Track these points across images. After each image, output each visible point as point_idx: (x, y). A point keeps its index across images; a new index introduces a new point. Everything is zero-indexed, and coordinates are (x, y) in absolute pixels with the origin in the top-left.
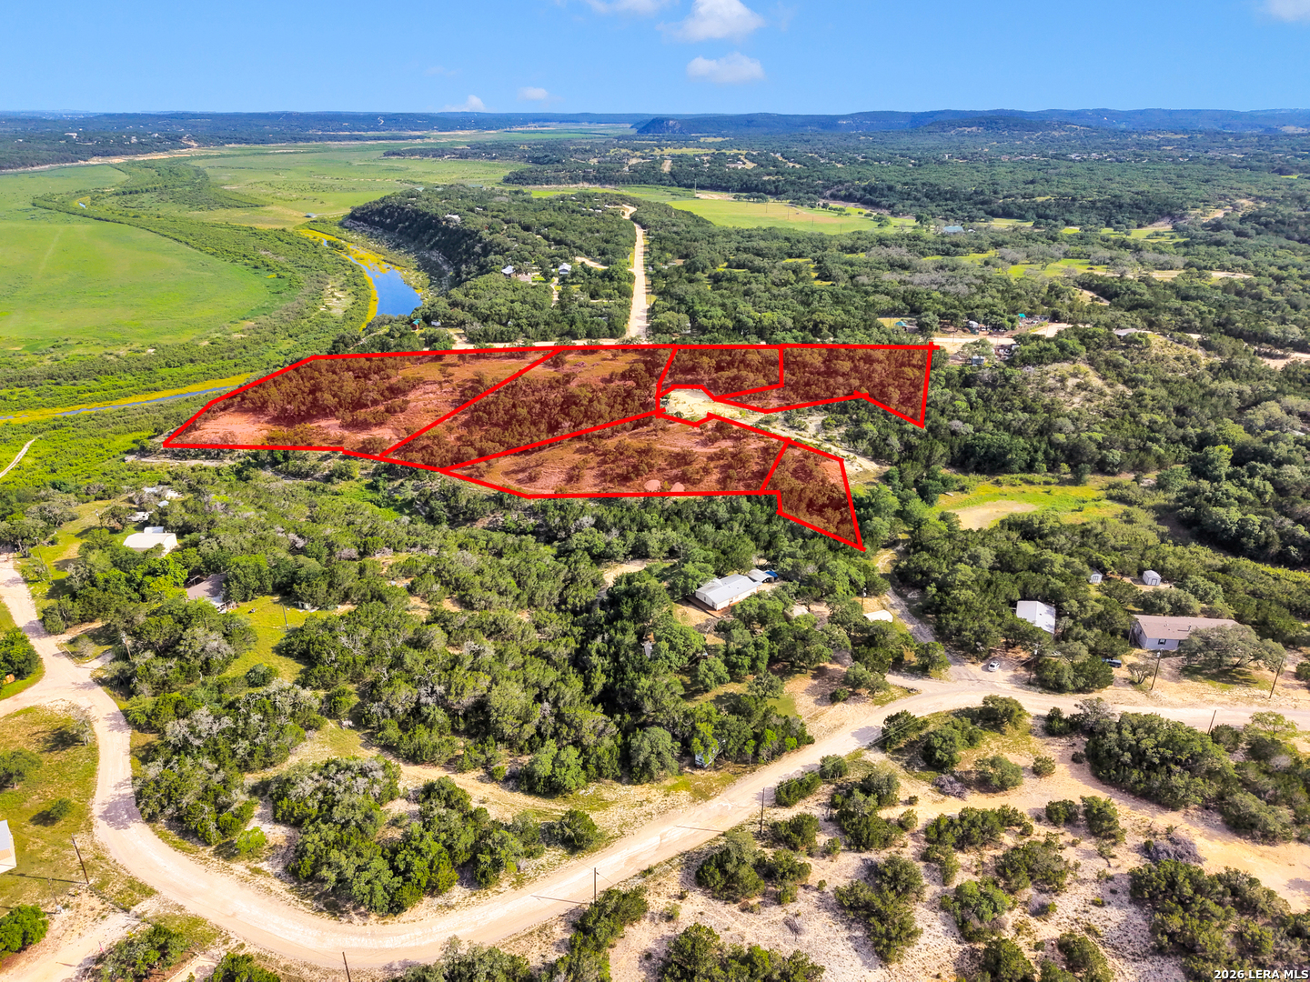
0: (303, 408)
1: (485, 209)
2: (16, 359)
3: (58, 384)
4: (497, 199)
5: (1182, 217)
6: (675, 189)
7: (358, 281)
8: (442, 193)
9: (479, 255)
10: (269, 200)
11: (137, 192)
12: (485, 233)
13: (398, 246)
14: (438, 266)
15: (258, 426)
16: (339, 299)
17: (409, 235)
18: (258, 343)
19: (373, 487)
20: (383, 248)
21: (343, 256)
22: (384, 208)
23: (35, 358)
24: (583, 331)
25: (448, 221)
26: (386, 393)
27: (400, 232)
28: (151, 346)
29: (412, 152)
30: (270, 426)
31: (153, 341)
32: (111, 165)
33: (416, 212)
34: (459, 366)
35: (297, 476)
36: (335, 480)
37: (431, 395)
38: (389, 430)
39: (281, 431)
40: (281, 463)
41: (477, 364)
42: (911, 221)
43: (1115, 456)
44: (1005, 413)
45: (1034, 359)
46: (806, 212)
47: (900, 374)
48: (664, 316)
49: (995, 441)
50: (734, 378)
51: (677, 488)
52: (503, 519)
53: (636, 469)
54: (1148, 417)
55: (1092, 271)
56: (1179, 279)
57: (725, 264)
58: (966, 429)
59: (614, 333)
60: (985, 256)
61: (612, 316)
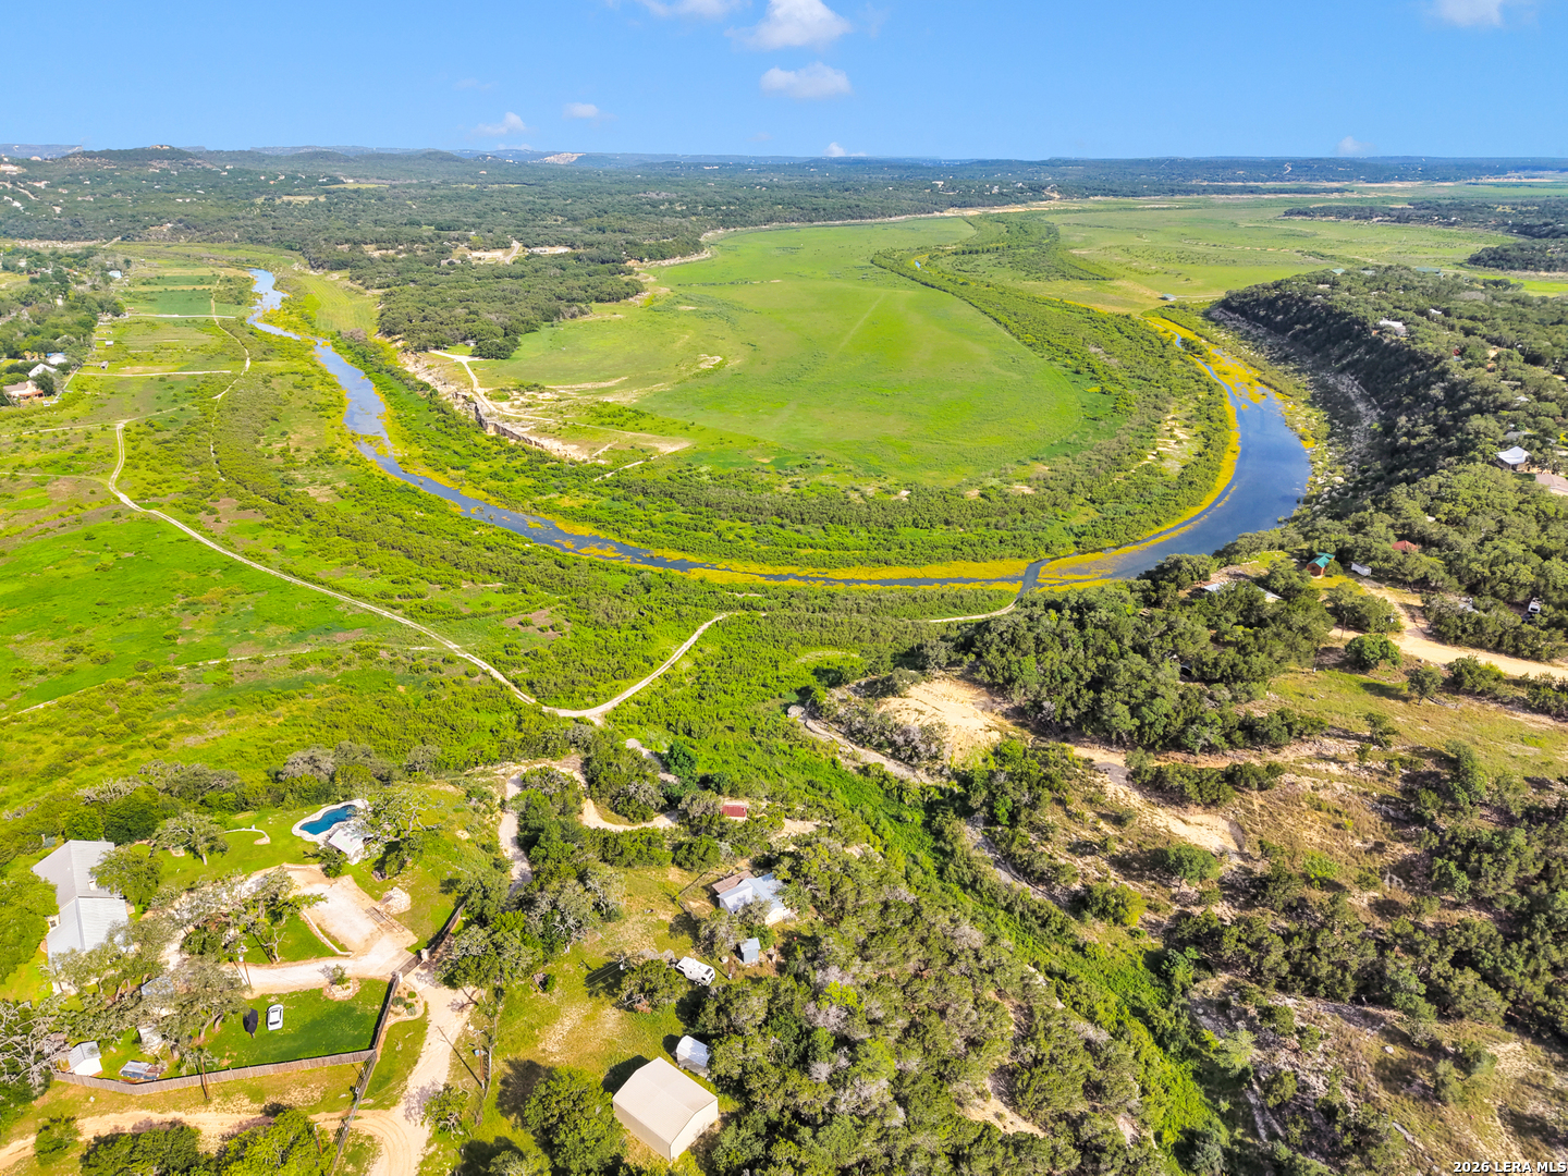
0: (1071, 713)
1: (1447, 313)
2: (757, 477)
3: (782, 526)
4: (1466, 295)
7: (1214, 414)
8: (1374, 279)
9: (1438, 403)
10: (1121, 271)
11: (977, 252)
12: (1454, 363)
13: (1285, 359)
14: (1348, 402)
15: (988, 719)
16: (1179, 442)
17: (1307, 343)
18: (1043, 508)
19: (1156, 964)
20: (1261, 358)
21: (1200, 365)
22: (1277, 298)
23: (774, 479)
25: (1382, 330)
26: (1238, 736)
27: (1295, 337)
28: (908, 486)
29: (1326, 212)
30: (1008, 723)
31: (910, 477)
32: (963, 218)
33: (1329, 310)
34: (1405, 699)
35: (1024, 871)
36: (1088, 915)
37: (1334, 768)
38: (1224, 825)
39: (1025, 739)
40: (999, 823)
41: (1451, 705)
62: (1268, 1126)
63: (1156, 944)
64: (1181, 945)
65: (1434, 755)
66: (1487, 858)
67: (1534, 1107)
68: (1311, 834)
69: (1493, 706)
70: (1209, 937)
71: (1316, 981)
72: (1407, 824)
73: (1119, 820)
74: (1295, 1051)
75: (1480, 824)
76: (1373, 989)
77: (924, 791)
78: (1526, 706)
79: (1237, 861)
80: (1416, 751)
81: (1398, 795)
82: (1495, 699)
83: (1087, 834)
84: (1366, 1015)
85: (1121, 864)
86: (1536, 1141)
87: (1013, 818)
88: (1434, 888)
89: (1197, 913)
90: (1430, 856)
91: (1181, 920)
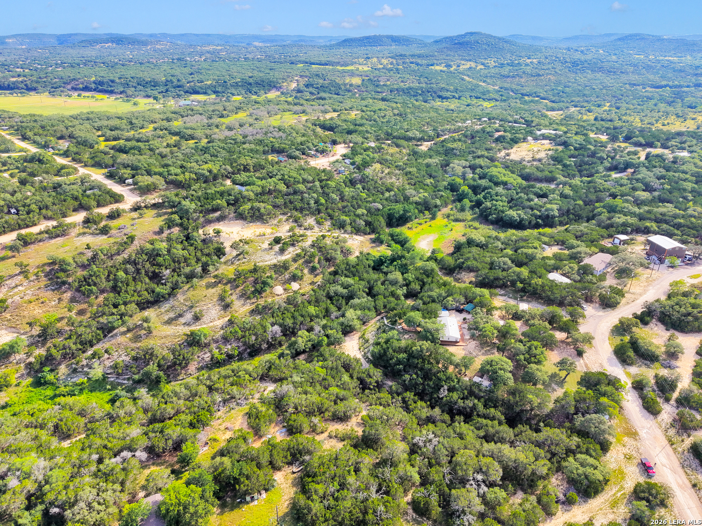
5: (280, 88)
19: (38, 383)
24: (93, 203)
34: (14, 257)
37: (20, 288)
41: (29, 250)
42: (151, 100)
43: (438, 202)
44: (383, 194)
45: (366, 164)
46: (69, 100)
47: (327, 185)
48: (145, 180)
49: (399, 208)
50: (252, 208)
51: (295, 286)
52: (209, 354)
53: (265, 283)
54: (428, 181)
55: (304, 118)
56: (343, 117)
57: (102, 139)
58: (380, 207)
59: (118, 198)
60: (241, 115)
61: (100, 187)
62: (124, 379)
63: (30, 380)
64: (40, 370)
65: (44, 265)
66: (94, 278)
67: (166, 318)
68: (37, 312)
69: (41, 243)
70: (48, 360)
71: (91, 341)
72: (60, 288)
74: (109, 358)
75: (80, 273)
76: (107, 330)
78: (51, 238)
79: (23, 337)
80: (38, 267)
81: (49, 282)
82: (40, 241)
84: (112, 336)
86: (174, 322)
88: (88, 297)
89: (32, 359)
90: (78, 290)
91: (29, 366)
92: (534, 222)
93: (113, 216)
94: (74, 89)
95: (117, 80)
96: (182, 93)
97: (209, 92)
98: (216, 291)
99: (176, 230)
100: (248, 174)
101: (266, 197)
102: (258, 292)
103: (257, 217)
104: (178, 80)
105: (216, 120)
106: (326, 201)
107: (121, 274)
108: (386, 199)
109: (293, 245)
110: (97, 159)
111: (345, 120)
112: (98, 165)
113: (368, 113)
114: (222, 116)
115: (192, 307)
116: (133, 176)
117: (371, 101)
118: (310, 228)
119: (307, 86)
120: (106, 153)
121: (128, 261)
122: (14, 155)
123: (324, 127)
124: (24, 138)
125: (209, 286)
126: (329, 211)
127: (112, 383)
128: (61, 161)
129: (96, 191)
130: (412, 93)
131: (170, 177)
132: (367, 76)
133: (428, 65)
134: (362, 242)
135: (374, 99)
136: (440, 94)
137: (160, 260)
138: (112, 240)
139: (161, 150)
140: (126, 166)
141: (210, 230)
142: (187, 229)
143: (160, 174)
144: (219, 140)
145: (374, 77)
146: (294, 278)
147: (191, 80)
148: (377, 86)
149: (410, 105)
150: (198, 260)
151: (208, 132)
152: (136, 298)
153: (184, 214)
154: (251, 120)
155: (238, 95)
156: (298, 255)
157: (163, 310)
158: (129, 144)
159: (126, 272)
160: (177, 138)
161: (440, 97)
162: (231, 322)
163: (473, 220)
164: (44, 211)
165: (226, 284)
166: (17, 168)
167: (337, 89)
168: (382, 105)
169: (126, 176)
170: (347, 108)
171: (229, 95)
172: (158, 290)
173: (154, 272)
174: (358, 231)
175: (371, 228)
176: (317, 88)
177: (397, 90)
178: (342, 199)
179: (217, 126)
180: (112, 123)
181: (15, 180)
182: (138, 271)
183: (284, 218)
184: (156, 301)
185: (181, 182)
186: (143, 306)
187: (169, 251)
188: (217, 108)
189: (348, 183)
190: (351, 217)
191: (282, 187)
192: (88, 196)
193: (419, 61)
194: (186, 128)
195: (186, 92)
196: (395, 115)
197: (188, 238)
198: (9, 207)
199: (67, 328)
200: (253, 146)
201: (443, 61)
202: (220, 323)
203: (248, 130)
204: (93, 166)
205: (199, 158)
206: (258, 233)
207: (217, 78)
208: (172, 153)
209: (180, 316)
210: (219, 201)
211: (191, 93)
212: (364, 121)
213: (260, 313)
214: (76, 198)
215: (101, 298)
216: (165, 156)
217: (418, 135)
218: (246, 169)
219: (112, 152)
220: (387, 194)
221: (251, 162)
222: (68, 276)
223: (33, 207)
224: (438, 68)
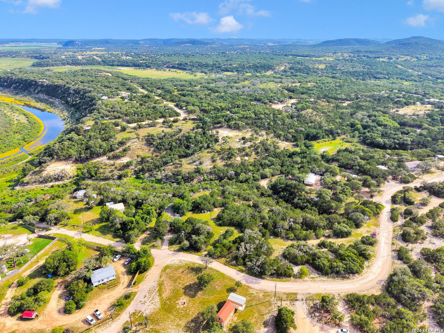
0: (88, 155)
4: (47, 73)
5: (274, 69)
6: (107, 66)
7: (16, 109)
12: (69, 86)
13: (17, 94)
14: (47, 100)
15: (69, 165)
16: (18, 116)
17: (20, 89)
19: (139, 178)
20: (10, 95)
24: (168, 115)
25: (41, 82)
26: (120, 144)
27: (15, 88)
30: (75, 164)
33: (20, 79)
34: (135, 132)
35: (106, 179)
36: (123, 178)
37: (136, 143)
38: (128, 158)
39: (80, 166)
40: (94, 176)
41: (141, 130)
42: (203, 74)
43: (339, 131)
44: (308, 124)
45: (303, 109)
46: (164, 72)
47: (277, 117)
48: (191, 108)
49: (314, 131)
50: (235, 124)
51: (246, 158)
52: (203, 178)
53: (232, 155)
54: (338, 120)
55: (280, 85)
56: (303, 85)
57: (176, 90)
58: (303, 129)
59: (178, 115)
60: (246, 83)
61: (171, 109)
62: (168, 181)
63: (135, 176)
64: (139, 173)
65: (145, 136)
66: (163, 143)
67: (189, 162)
68: (141, 153)
70: (142, 170)
71: (158, 166)
72: (150, 146)
73: (113, 165)
74: (164, 173)
75: (158, 141)
76: (166, 163)
77: (70, 182)
78: (149, 127)
79: (135, 161)
80: (143, 136)
81: (146, 143)
82: (145, 128)
83: (110, 170)
84: (167, 166)
85: (120, 170)
86: (192, 164)
87: (96, 174)
88: (160, 151)
89: (136, 169)
90: (157, 147)
91: (135, 171)
92: (393, 146)
93: (174, 121)
94: (168, 67)
95: (189, 63)
96: (220, 71)
97: (234, 70)
98: (211, 155)
99: (200, 130)
100: (238, 109)
101: (243, 119)
102: (230, 158)
103: (237, 128)
104: (219, 64)
105: (232, 84)
106: (274, 124)
107: (174, 143)
108: (309, 127)
109: (251, 141)
110: (172, 98)
111: (303, 87)
112: (172, 101)
113: (319, 84)
114: (236, 83)
115: (200, 159)
116: (186, 106)
117: (324, 78)
118: (262, 136)
119: (290, 69)
120: (176, 96)
121: (178, 139)
122: (139, 94)
123: (289, 90)
124: (143, 88)
125: (208, 152)
126: (275, 129)
127: (164, 182)
128: (157, 98)
129: (170, 111)
130: (356, 74)
131: (202, 108)
132: (330, 64)
133: (375, 58)
134: (287, 145)
135: (327, 77)
136: (376, 75)
137: (191, 140)
138: (173, 130)
139: (201, 96)
140: (184, 101)
141: (214, 132)
142: (204, 129)
143: (198, 106)
144: (230, 93)
145: (334, 64)
146: (247, 155)
147: (226, 64)
148: (334, 70)
149: (349, 81)
150: (206, 142)
151: (226, 89)
152: (178, 153)
153: (205, 123)
154: (250, 85)
155: (250, 73)
156: (251, 146)
157: (188, 159)
158: (187, 93)
159: (176, 143)
160: (210, 91)
161: (375, 77)
162: (214, 167)
163: (357, 142)
164: (148, 116)
165: (216, 153)
166: (139, 100)
167: (308, 71)
168: (330, 80)
169: (183, 106)
170: (308, 81)
171: (244, 72)
172: (187, 151)
173: (187, 145)
174: (287, 140)
175: (295, 139)
176: (296, 70)
177: (346, 72)
178: (283, 124)
179: (231, 87)
180: (182, 83)
181: (138, 104)
182: (181, 144)
183: (250, 130)
184: (186, 156)
185: (207, 110)
186: (181, 157)
187: (195, 137)
188: (234, 78)
189: (289, 117)
190: (285, 133)
191: (253, 115)
192: (166, 112)
193: (370, 55)
194: (216, 87)
195: (222, 70)
196: (336, 86)
197: (204, 133)
198: (135, 113)
199: (150, 161)
200: (245, 97)
201: (387, 55)
202: (210, 167)
203: (246, 89)
204: (170, 101)
205: (217, 101)
206: (235, 135)
207: (239, 63)
208: (206, 98)
209: (194, 162)
210: (221, 119)
211: (224, 71)
212: (314, 88)
213: (227, 166)
214: (161, 113)
215: (165, 152)
216: (203, 99)
217: (344, 97)
218: (238, 107)
219: (179, 96)
220: (310, 124)
221: (241, 103)
222: (154, 141)
223: (144, 114)
224: (381, 60)
